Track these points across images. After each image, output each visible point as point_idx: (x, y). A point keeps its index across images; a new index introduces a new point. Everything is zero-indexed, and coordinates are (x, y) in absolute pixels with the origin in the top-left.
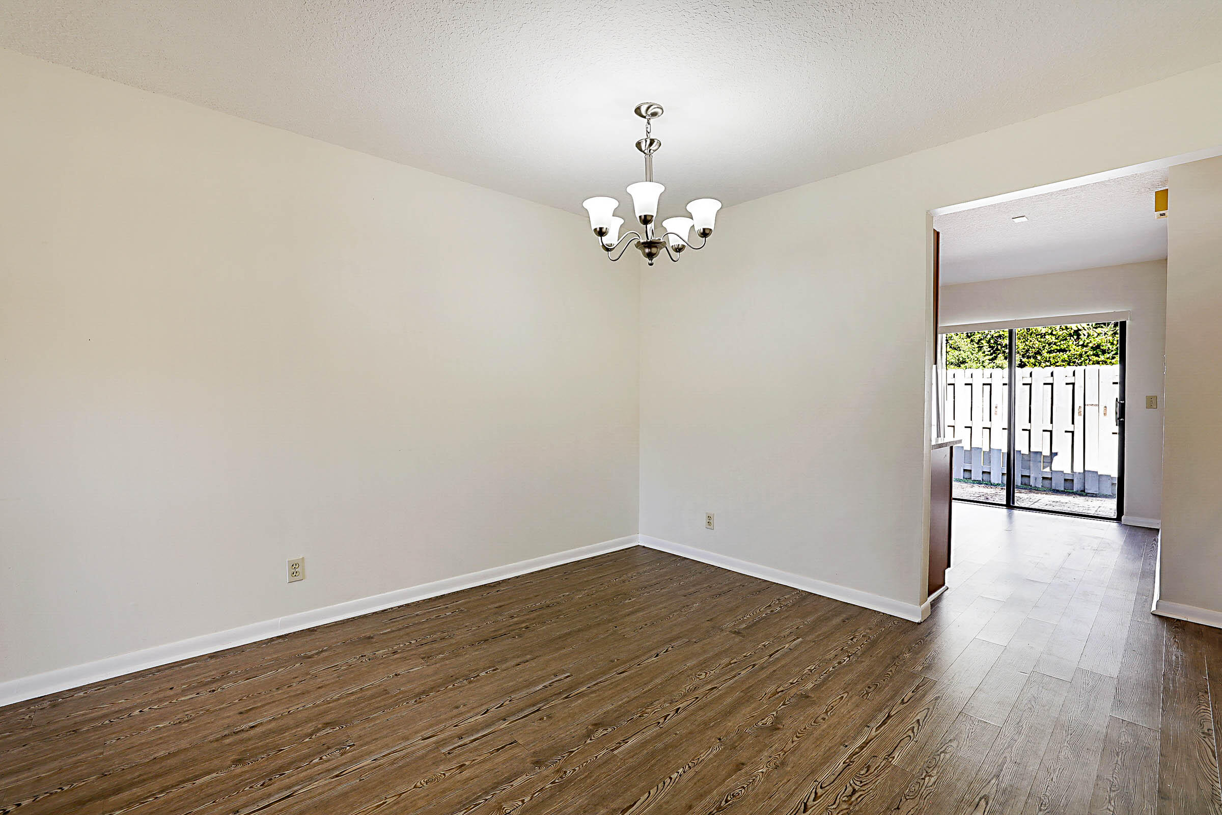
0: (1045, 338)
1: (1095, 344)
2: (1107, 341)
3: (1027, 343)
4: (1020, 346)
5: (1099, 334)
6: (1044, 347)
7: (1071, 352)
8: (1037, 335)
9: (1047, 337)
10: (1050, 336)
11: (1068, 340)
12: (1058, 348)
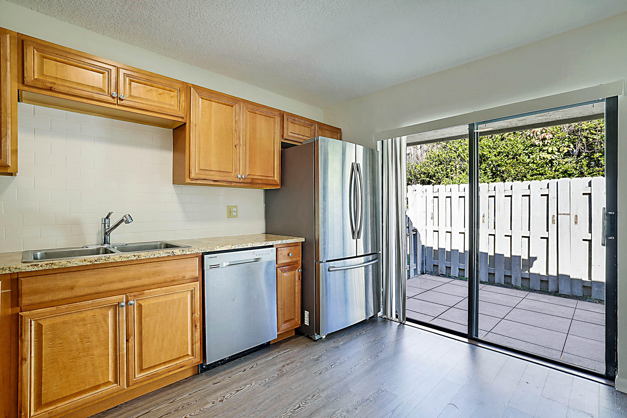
0: (529, 165)
1: (563, 170)
2: (572, 167)
3: (517, 169)
4: (512, 172)
5: (566, 163)
6: (528, 172)
7: (547, 175)
8: (523, 164)
9: (530, 165)
10: (533, 164)
11: (545, 167)
12: (538, 173)
